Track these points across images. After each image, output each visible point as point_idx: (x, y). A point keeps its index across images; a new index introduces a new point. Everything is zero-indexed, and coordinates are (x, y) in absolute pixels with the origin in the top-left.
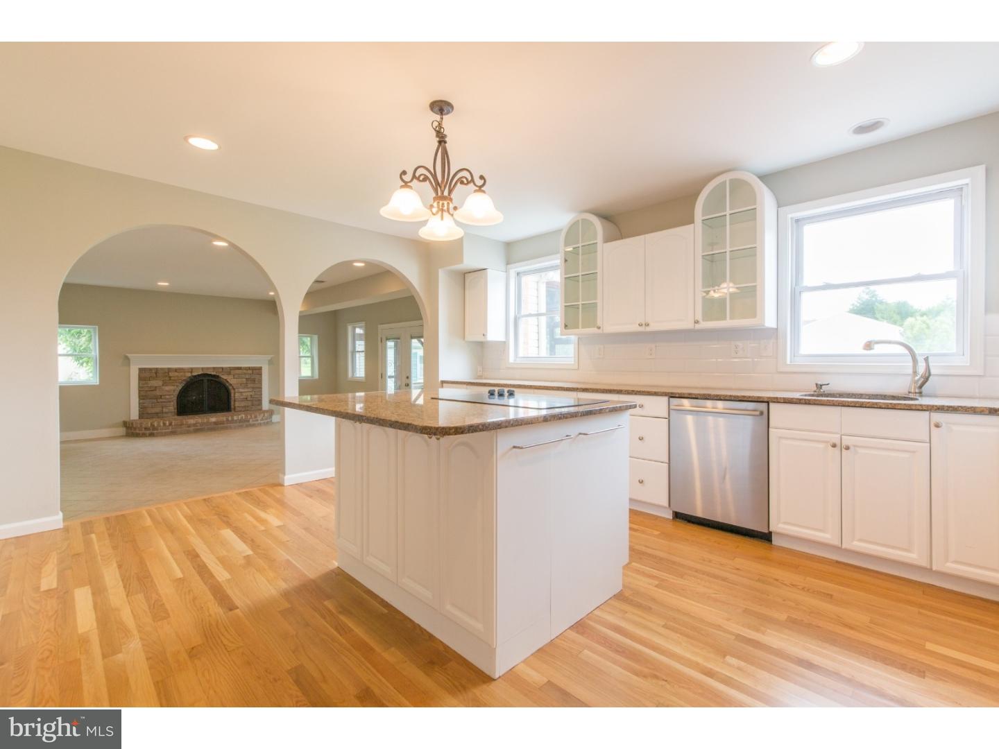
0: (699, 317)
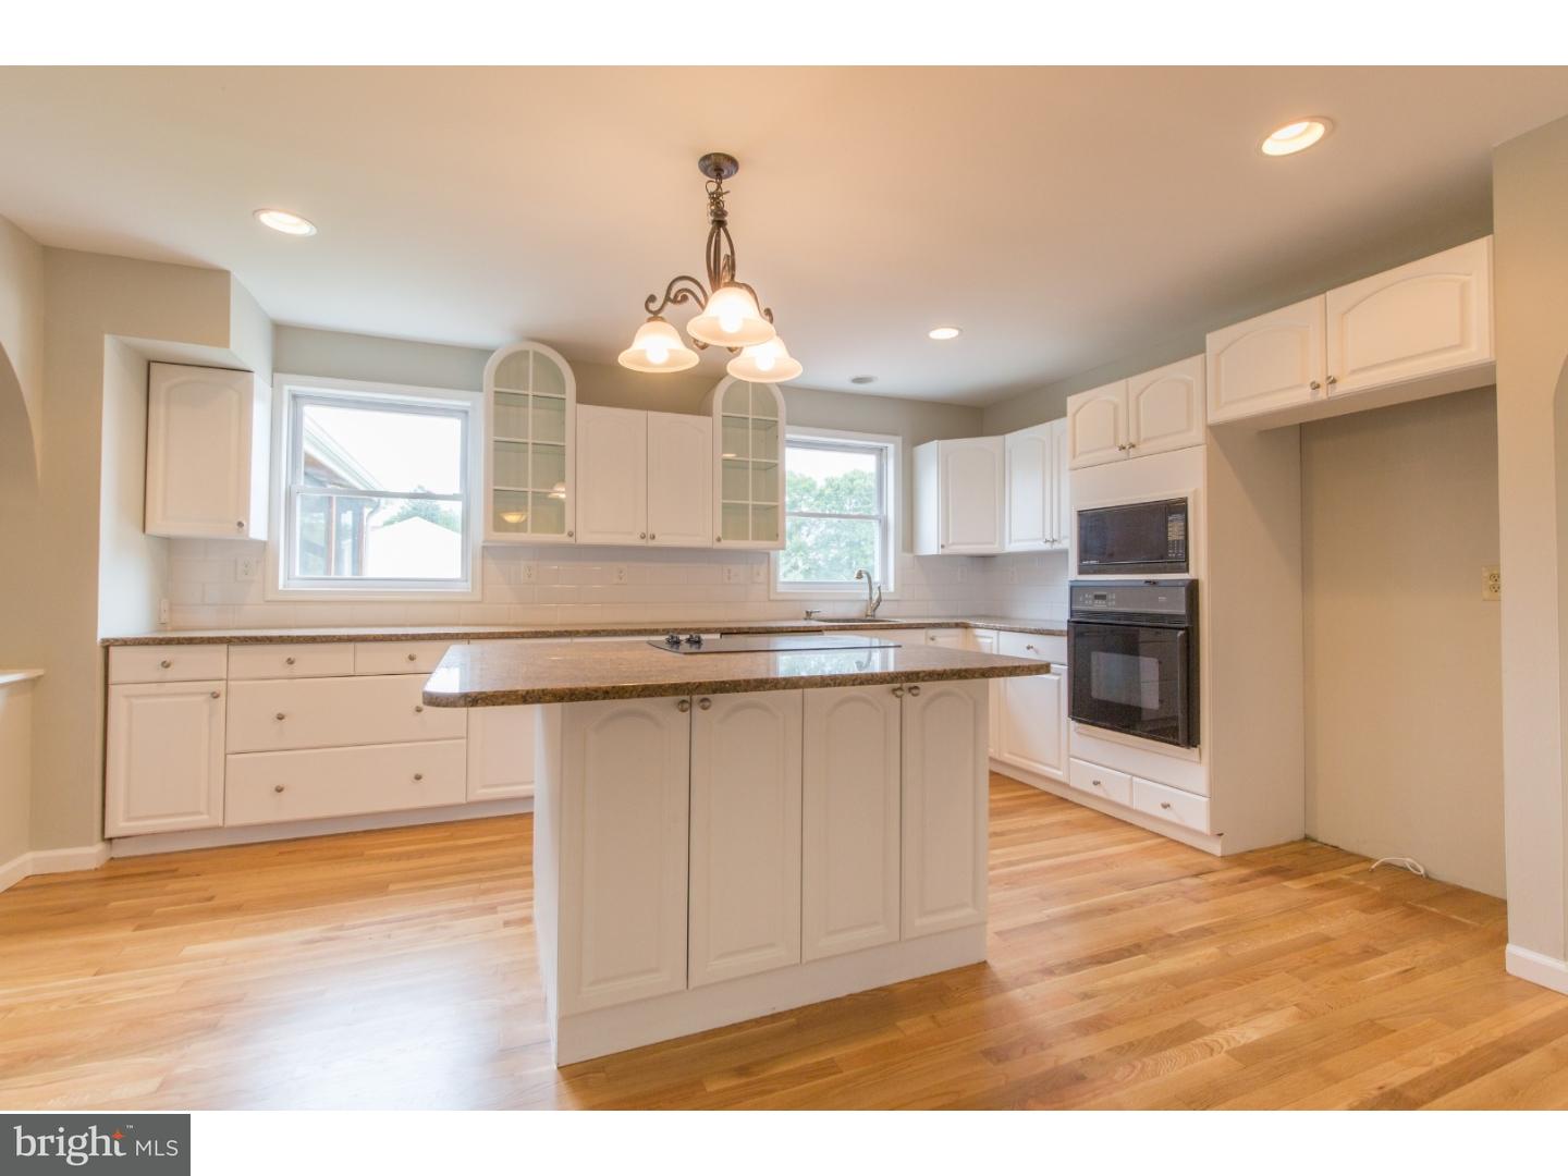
0: (719, 533)
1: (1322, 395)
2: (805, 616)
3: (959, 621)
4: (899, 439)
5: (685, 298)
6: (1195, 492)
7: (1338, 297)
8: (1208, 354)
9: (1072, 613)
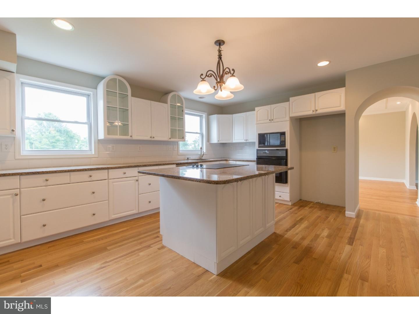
0: (170, 137)
1: (314, 113)
2: (187, 159)
3: (226, 159)
4: (206, 113)
5: (211, 76)
6: (287, 131)
7: (318, 94)
8: (290, 102)
9: (257, 156)
